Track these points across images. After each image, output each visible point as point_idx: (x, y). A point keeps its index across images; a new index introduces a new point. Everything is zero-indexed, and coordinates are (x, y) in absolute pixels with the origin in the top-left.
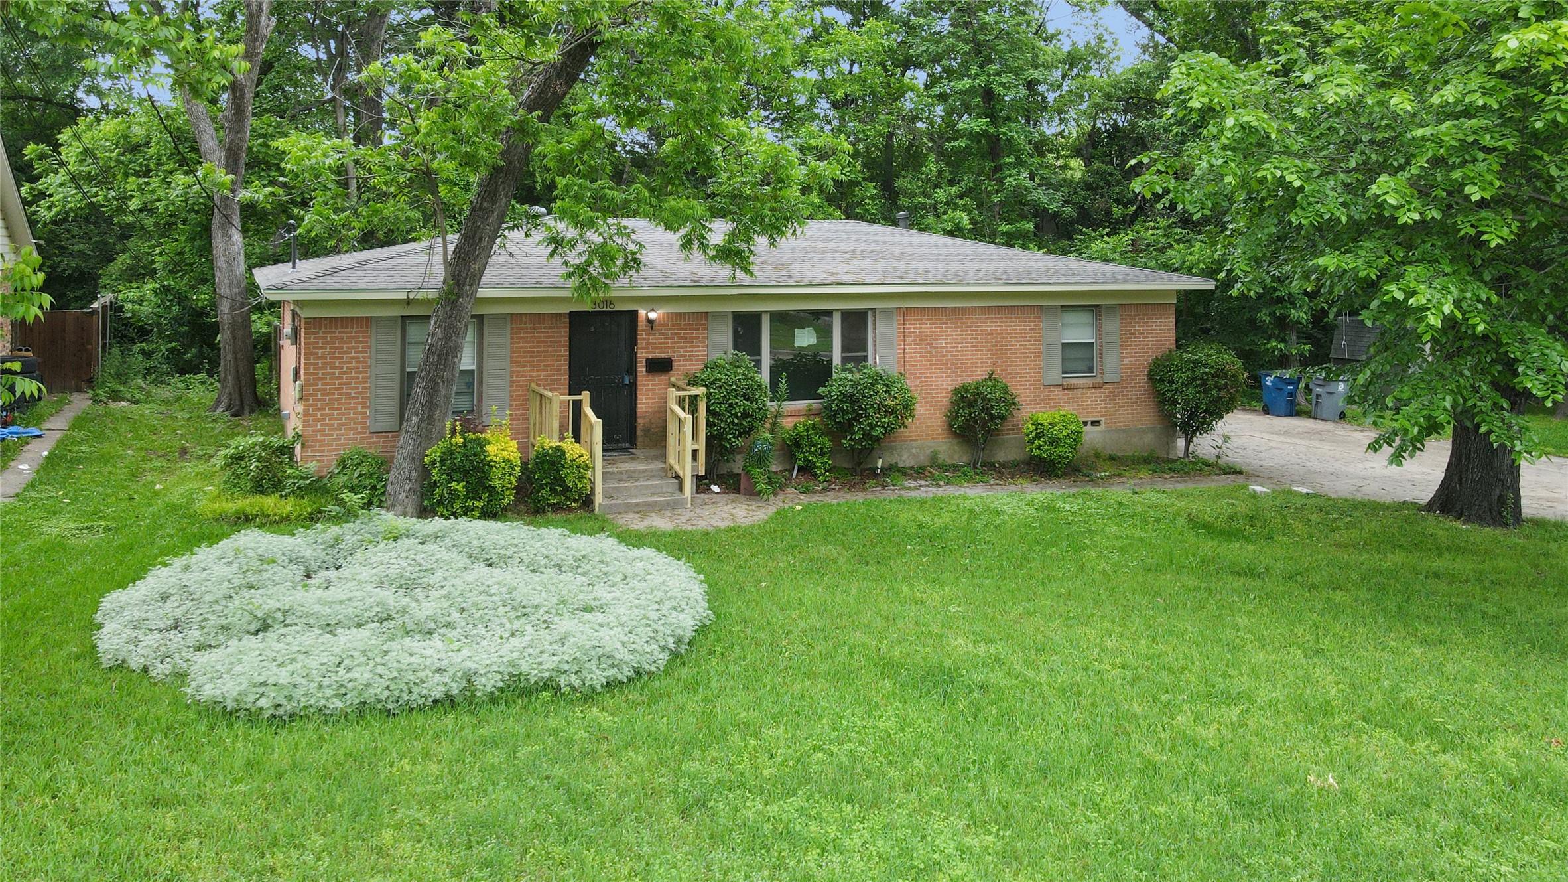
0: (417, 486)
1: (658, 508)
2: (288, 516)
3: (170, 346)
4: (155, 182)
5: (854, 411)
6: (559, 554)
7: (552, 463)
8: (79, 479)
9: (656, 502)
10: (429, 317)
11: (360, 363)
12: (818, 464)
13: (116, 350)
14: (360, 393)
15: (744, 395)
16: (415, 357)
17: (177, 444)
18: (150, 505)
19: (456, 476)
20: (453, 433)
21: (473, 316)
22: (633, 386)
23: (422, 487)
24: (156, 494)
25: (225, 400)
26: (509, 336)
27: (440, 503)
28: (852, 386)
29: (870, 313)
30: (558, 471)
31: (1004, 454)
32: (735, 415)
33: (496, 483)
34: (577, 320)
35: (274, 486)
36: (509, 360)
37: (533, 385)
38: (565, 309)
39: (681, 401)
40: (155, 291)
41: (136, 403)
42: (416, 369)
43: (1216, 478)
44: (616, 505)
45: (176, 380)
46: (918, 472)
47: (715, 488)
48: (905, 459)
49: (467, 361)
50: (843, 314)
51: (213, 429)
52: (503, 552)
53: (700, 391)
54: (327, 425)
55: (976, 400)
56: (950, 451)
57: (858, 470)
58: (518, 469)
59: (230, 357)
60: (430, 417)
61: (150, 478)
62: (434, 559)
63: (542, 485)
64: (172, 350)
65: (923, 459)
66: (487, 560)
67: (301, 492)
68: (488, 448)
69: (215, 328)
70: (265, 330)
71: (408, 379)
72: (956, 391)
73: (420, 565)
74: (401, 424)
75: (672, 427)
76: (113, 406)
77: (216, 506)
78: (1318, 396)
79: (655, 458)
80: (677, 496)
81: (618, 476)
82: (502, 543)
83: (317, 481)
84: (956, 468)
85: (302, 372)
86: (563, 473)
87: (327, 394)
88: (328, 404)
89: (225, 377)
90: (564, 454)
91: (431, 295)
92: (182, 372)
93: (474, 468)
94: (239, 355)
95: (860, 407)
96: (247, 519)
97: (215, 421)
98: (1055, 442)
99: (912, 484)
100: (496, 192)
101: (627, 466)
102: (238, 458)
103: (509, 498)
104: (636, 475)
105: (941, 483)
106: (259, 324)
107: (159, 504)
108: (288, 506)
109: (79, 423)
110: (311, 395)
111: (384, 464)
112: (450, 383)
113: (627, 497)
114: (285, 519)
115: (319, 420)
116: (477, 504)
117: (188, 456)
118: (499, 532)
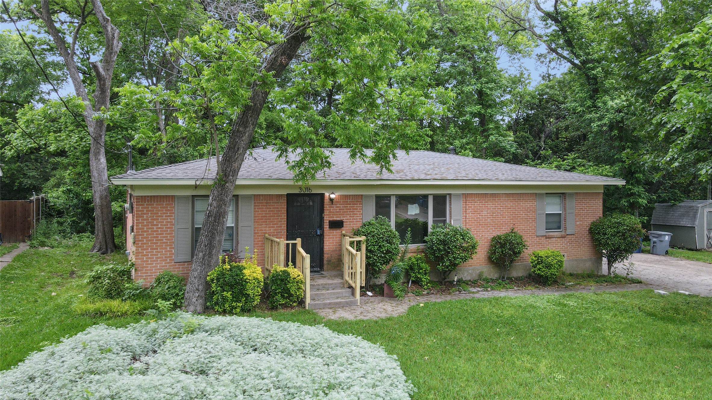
0: (203, 294)
1: (342, 306)
2: (126, 312)
3: (72, 219)
4: (63, 135)
5: (445, 250)
6: (300, 342)
7: (282, 280)
8: (9, 290)
9: (340, 302)
10: (208, 196)
11: (168, 222)
12: (423, 279)
13: (43, 221)
14: (169, 240)
15: (387, 241)
16: (200, 219)
17: (69, 269)
18: (46, 305)
19: (226, 288)
20: (224, 262)
21: (234, 196)
22: (322, 236)
23: (206, 294)
24: (51, 298)
25: (98, 246)
26: (253, 206)
27: (217, 303)
28: (444, 236)
29: (448, 196)
30: (286, 284)
31: (517, 272)
32: (382, 252)
33: (250, 292)
34: (291, 198)
35: (118, 294)
36: (253, 221)
37: (267, 235)
38: (285, 192)
39: (352, 244)
40: (63, 192)
41: (53, 247)
42: (201, 226)
43: (629, 285)
44: (318, 304)
45: (75, 237)
46: (474, 283)
47: (370, 293)
48: (466, 277)
49: (230, 222)
50: (434, 196)
51: (90, 261)
52: (263, 341)
53: (363, 238)
54: (150, 258)
55: (505, 244)
56: (490, 272)
57: (443, 282)
58: (262, 284)
59: (100, 223)
60: (210, 253)
61: (50, 289)
62: (219, 347)
63: (276, 293)
64: (74, 222)
65: (475, 276)
66: (254, 346)
67: (134, 297)
68: (245, 271)
69: (93, 210)
70: (119, 209)
71: (196, 232)
72: (494, 239)
73: (210, 352)
74: (192, 257)
75: (346, 259)
76: (41, 249)
77: (83, 306)
78: (654, 242)
79: (336, 276)
80: (352, 299)
81: (317, 287)
82: (262, 334)
83: (144, 291)
84: (493, 281)
85: (135, 227)
86: (288, 286)
87: (149, 241)
88: (150, 246)
89: (98, 234)
90: (289, 275)
91: (210, 183)
92: (78, 232)
93: (237, 283)
94: (105, 222)
95: (449, 248)
96: (101, 314)
97: (92, 257)
98: (549, 266)
99: (474, 290)
100: (247, 121)
101: (321, 281)
102: (97, 278)
103: (257, 301)
104: (327, 286)
105: (489, 289)
106: (115, 207)
107: (52, 304)
108: (126, 306)
109: (18, 258)
110: (139, 241)
111: (183, 281)
112: (222, 233)
113: (324, 299)
114: (124, 314)
115: (145, 255)
116: (239, 304)
117: (74, 276)
118: (259, 326)
